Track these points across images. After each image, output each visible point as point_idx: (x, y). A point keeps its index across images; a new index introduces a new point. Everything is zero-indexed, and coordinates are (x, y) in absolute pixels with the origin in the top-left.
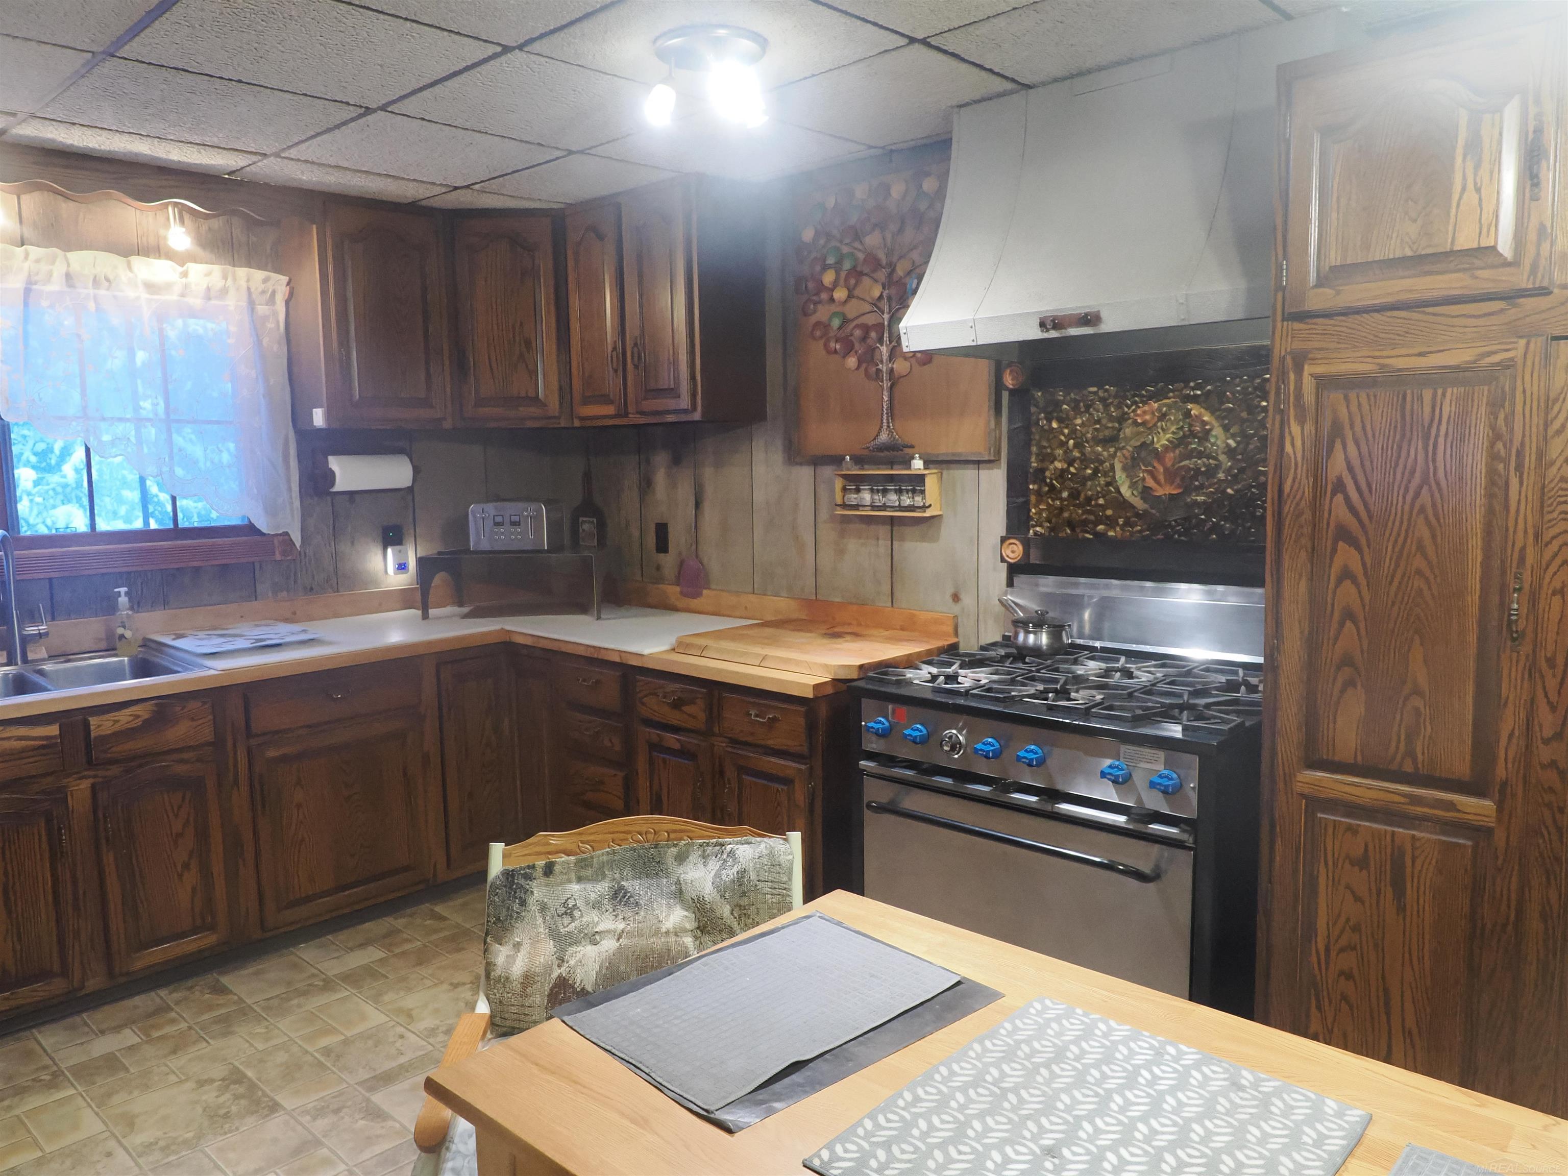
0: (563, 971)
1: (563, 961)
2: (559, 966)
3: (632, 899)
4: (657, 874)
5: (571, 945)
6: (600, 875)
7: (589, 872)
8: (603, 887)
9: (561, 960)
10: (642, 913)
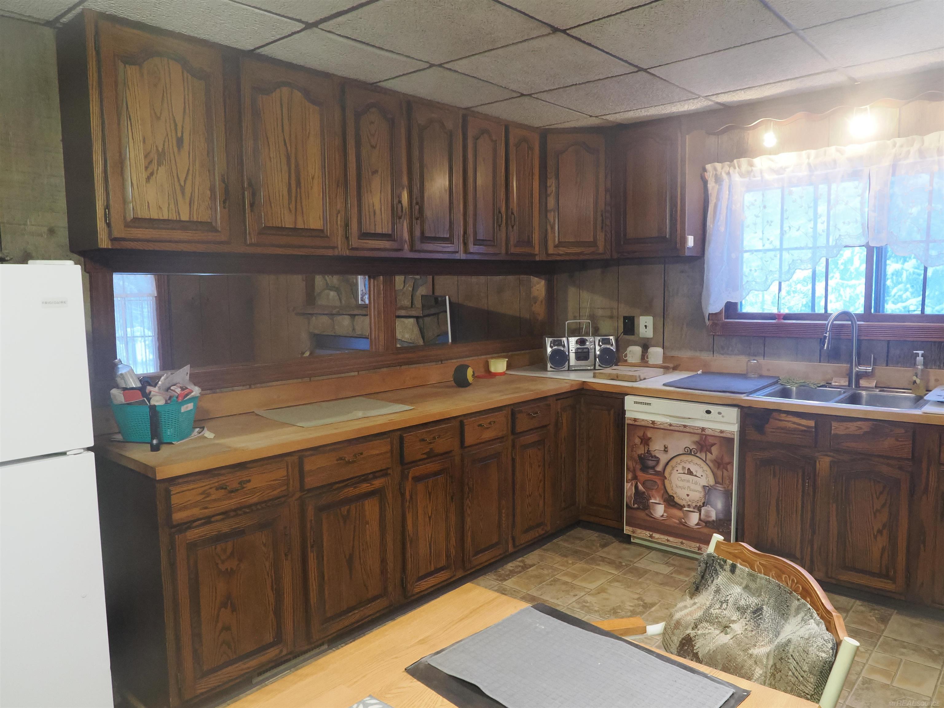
0: (692, 633)
1: (696, 628)
2: (693, 629)
3: (760, 621)
4: (784, 614)
5: (707, 621)
6: (757, 593)
7: (753, 586)
8: (753, 601)
9: (696, 627)
10: (754, 633)
